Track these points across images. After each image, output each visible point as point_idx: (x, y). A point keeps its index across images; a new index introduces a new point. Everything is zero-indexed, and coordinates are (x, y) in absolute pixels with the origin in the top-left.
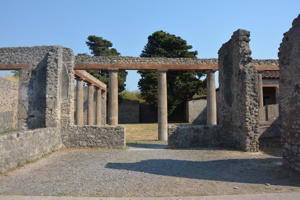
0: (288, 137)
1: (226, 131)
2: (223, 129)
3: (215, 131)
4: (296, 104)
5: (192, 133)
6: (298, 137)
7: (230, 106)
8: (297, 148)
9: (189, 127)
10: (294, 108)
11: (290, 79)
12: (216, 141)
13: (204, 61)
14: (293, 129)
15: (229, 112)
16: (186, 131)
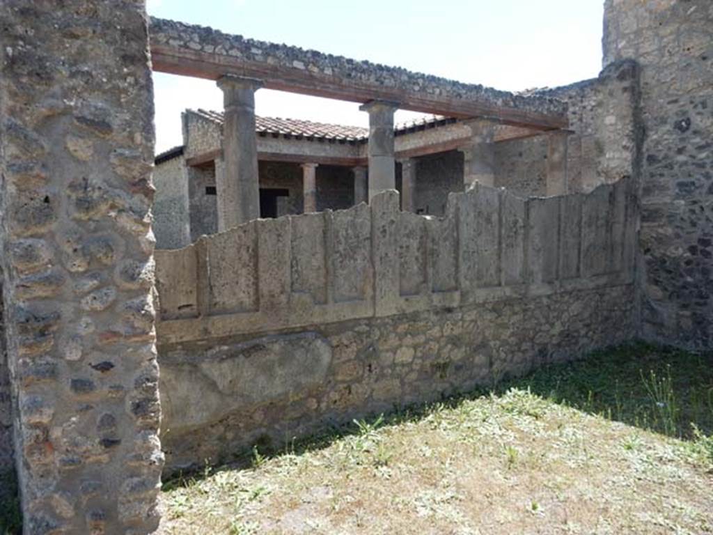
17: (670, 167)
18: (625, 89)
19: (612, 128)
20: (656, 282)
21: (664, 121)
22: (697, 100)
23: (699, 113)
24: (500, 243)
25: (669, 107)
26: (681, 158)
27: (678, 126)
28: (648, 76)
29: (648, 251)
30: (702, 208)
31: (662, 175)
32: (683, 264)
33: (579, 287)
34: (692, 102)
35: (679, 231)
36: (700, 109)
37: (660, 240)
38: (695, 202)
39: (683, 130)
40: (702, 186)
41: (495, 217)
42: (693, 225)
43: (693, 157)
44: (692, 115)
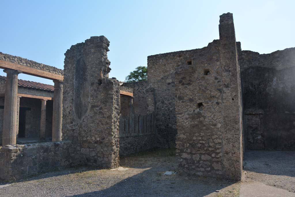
0: (187, 147)
1: (74, 148)
2: (72, 145)
3: (65, 148)
4: (199, 119)
5: (41, 154)
6: (200, 147)
7: (79, 118)
8: (199, 156)
9: (39, 145)
10: (195, 123)
11: (191, 97)
12: (66, 161)
13: (8, 58)
14: (194, 140)
15: (77, 125)
16: (34, 151)
17: (161, 110)
18: (152, 94)
19: (150, 101)
20: (159, 134)
21: (159, 101)
22: (165, 98)
24: (135, 125)
25: (160, 98)
26: (163, 109)
27: (162, 102)
28: (156, 91)
29: (158, 127)
30: (167, 119)
31: (159, 112)
32: (164, 130)
33: (147, 134)
35: (163, 123)
36: (165, 99)
37: (160, 125)
38: (166, 117)
39: (163, 103)
41: (134, 119)
42: (165, 122)
43: (165, 109)
44: (164, 100)
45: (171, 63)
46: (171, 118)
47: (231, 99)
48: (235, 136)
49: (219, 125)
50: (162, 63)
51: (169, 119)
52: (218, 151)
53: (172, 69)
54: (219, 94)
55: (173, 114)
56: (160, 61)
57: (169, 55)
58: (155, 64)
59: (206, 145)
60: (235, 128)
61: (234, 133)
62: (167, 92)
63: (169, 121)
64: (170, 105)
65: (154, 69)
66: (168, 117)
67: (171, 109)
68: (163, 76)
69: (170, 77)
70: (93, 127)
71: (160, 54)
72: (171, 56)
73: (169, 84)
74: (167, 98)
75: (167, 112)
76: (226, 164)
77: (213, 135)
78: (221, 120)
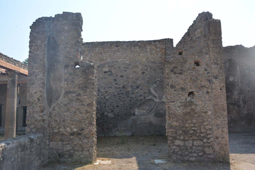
0: (180, 135)
1: (45, 142)
2: (43, 139)
3: (38, 144)
4: (191, 107)
5: (19, 154)
6: (193, 133)
8: (191, 142)
10: (188, 110)
11: (183, 86)
12: (38, 159)
14: (186, 127)
23: (101, 89)
30: (102, 107)
32: (99, 118)
34: (100, 86)
35: (98, 111)
36: (102, 88)
38: (101, 106)
40: (102, 103)
42: (101, 110)
43: (101, 97)
44: (100, 88)
45: (108, 52)
46: (107, 106)
47: (220, 89)
48: (223, 122)
49: (210, 113)
50: (99, 51)
51: (105, 107)
52: (209, 136)
53: (109, 58)
54: (209, 84)
55: (109, 102)
56: (96, 49)
57: (105, 44)
58: (90, 51)
59: (198, 131)
60: (223, 115)
61: (223, 119)
62: (104, 80)
63: (105, 109)
64: (106, 93)
65: (90, 56)
66: (104, 105)
67: (107, 97)
68: (99, 65)
69: (107, 66)
70: (68, 116)
71: (96, 42)
72: (108, 45)
73: (106, 72)
74: (103, 87)
75: (103, 101)
76: (217, 148)
77: (204, 121)
78: (212, 108)
